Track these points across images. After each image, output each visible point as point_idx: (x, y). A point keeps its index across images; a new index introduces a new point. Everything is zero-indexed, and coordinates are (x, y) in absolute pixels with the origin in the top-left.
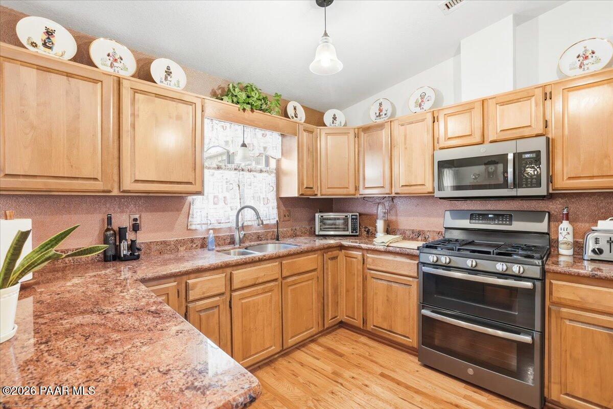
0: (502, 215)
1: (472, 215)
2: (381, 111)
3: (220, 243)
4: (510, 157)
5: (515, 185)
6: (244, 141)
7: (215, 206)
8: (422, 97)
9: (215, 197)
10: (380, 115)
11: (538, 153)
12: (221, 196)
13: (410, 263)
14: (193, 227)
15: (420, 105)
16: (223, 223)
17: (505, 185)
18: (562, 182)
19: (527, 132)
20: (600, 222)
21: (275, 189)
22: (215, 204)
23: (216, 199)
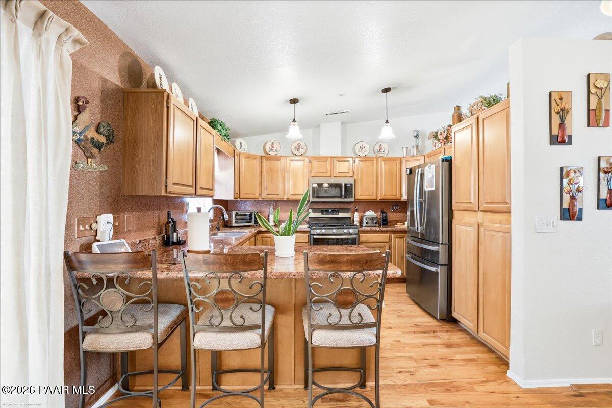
0: (335, 210)
1: (322, 210)
2: (273, 147)
4: (343, 184)
5: (346, 198)
8: (299, 145)
10: (272, 150)
11: (352, 184)
13: (304, 236)
15: (298, 150)
17: (341, 197)
18: (359, 197)
19: (348, 175)
20: (366, 212)
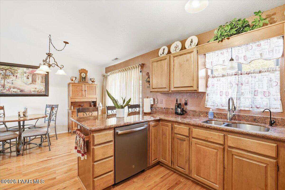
3: (222, 117)
6: (232, 57)
7: (221, 97)
9: (221, 92)
12: (224, 91)
14: (208, 107)
16: (225, 106)
21: (279, 84)
22: (221, 96)
23: (221, 93)
